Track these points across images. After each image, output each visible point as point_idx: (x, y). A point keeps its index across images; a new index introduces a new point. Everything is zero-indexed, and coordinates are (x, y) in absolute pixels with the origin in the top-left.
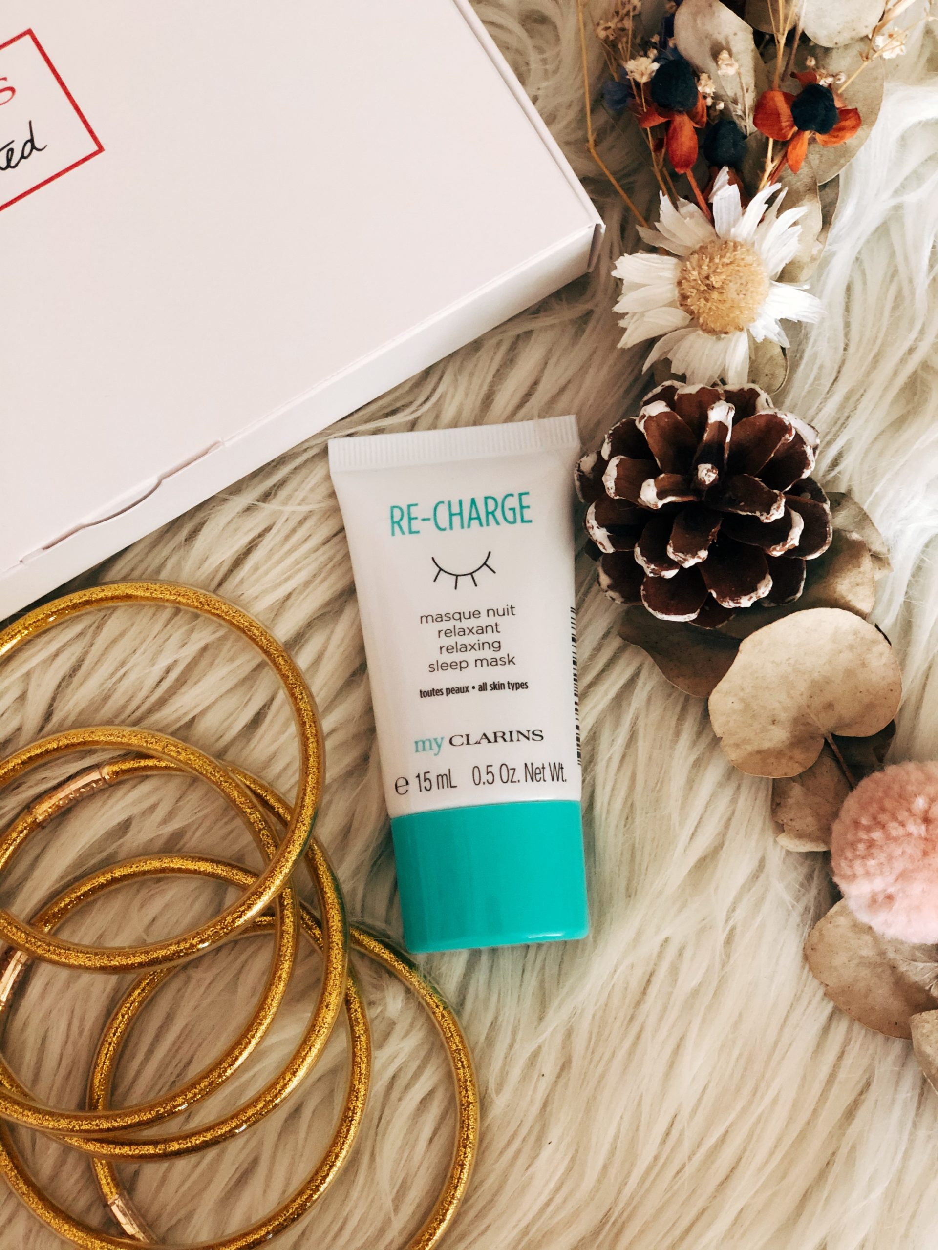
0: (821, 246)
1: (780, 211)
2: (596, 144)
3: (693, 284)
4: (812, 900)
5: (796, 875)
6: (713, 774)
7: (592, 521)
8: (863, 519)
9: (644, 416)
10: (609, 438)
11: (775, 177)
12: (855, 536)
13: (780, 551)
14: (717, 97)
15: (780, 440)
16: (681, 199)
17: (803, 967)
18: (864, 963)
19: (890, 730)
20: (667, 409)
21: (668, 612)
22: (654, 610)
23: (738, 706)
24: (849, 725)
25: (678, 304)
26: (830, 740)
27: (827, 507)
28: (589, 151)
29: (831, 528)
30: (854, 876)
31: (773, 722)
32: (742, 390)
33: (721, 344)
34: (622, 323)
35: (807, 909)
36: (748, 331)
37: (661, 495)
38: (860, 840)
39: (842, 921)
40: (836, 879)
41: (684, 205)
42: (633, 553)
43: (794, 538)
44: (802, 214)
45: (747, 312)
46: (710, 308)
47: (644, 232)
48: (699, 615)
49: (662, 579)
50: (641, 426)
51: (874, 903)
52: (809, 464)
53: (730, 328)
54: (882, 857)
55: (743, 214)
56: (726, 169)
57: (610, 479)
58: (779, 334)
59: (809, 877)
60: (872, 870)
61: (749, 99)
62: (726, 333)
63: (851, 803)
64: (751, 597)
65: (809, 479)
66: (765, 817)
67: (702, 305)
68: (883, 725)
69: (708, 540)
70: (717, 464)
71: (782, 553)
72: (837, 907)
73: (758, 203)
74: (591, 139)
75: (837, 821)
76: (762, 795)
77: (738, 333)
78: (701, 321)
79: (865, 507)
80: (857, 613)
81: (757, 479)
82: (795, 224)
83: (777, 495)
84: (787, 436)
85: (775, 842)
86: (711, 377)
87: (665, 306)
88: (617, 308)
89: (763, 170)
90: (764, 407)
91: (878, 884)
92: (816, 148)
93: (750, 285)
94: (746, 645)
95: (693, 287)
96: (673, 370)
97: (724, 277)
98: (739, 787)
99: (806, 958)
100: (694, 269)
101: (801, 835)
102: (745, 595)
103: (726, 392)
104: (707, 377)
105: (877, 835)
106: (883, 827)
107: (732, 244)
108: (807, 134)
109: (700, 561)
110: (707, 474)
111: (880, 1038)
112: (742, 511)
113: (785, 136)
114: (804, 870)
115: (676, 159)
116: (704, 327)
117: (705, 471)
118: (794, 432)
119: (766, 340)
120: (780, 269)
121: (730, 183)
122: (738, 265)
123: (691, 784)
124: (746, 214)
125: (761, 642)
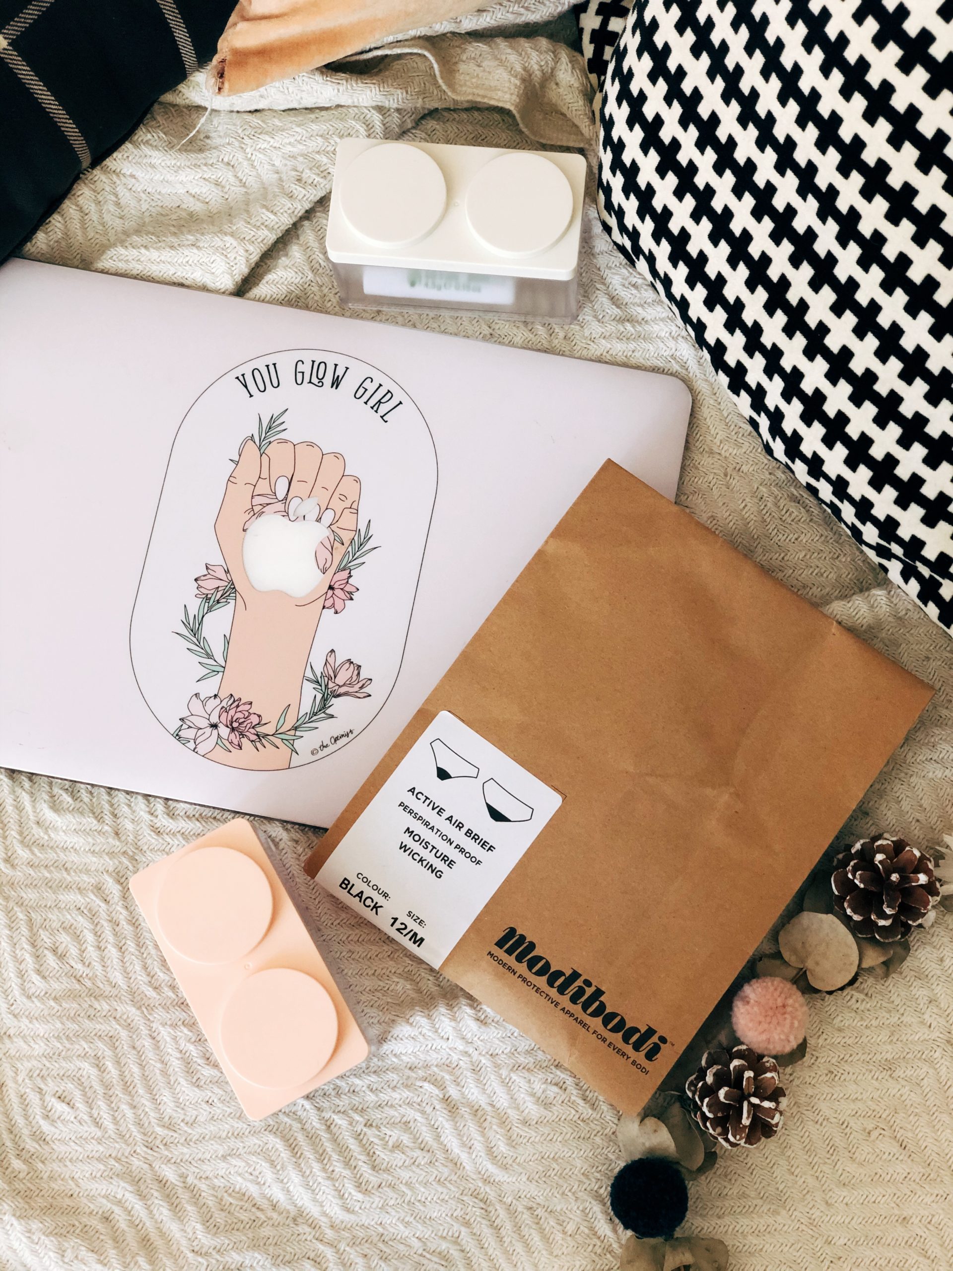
8: (901, 960)
9: (912, 849)
10: (899, 839)
13: (875, 919)
15: (920, 906)
19: (818, 992)
20: (918, 858)
21: (835, 883)
22: (834, 877)
24: (811, 974)
27: (900, 939)
29: (891, 941)
32: (939, 890)
37: (880, 862)
42: (854, 860)
43: (882, 923)
48: (838, 895)
49: (847, 874)
50: (908, 848)
52: (915, 923)
57: (882, 842)
64: (851, 914)
65: (909, 925)
68: (817, 988)
69: (868, 887)
70: (900, 881)
80: (860, 962)
81: (899, 899)
83: (896, 909)
84: (923, 910)
86: (941, 877)
90: (932, 899)
94: (831, 917)
96: (939, 860)
102: (852, 910)
103: (935, 881)
109: (859, 886)
110: (895, 877)
112: (885, 896)
125: (834, 923)
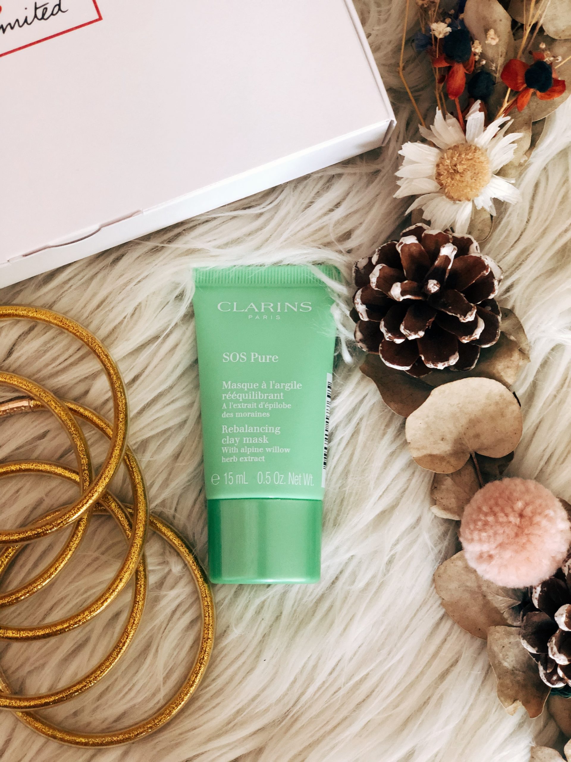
0: (526, 158)
1: (506, 133)
2: (404, 68)
3: (446, 167)
4: (444, 548)
5: (438, 531)
6: (401, 461)
7: (358, 300)
8: (519, 328)
9: (402, 243)
10: (378, 252)
11: (507, 112)
12: (512, 338)
13: (467, 340)
14: (483, 56)
15: (480, 273)
16: (449, 114)
17: (431, 586)
18: (467, 589)
19: (510, 456)
20: (417, 242)
21: (393, 363)
22: (385, 360)
23: (423, 426)
24: (486, 449)
25: (434, 178)
26: (474, 455)
27: (499, 318)
28: (399, 72)
29: (500, 331)
30: (472, 540)
31: (442, 439)
32: (463, 238)
33: (456, 206)
34: (399, 183)
35: (440, 552)
36: (473, 201)
37: (403, 293)
38: (480, 520)
39: (460, 563)
40: (461, 539)
41: (450, 118)
42: (379, 324)
43: (477, 334)
44: (519, 137)
45: (474, 191)
46: (453, 184)
47: (422, 130)
48: (411, 368)
49: (393, 343)
50: (399, 249)
51: (480, 557)
52: (494, 291)
53: (462, 198)
54: (491, 532)
55: (484, 130)
56: (479, 102)
57: (374, 278)
58: (491, 207)
59: (445, 534)
60: (483, 539)
61: (501, 61)
62: (460, 201)
63: (479, 496)
64: (445, 364)
65: (493, 299)
66: (426, 493)
67: (449, 181)
68: (506, 453)
69: (425, 325)
70: (440, 282)
71: (468, 341)
72: (458, 554)
73: (494, 126)
74: (401, 65)
75: (469, 505)
76: (426, 480)
77: (467, 202)
78: (446, 191)
79: (522, 321)
80: (505, 384)
81: (462, 294)
82: (513, 142)
83: (472, 307)
84: (485, 272)
85: (429, 509)
86: (445, 226)
87: (426, 177)
88: (398, 174)
89: (501, 106)
90: (474, 251)
91: (485, 548)
92: (536, 99)
93: (479, 174)
94: (435, 392)
95: (446, 170)
96: (424, 217)
97: (465, 167)
98: (414, 473)
99: (434, 580)
100: (448, 159)
101: (445, 509)
102: (441, 362)
103: (453, 237)
104: (444, 225)
105: (491, 519)
106: (495, 515)
107: (474, 148)
108: (532, 91)
109: (419, 337)
110: (433, 286)
111: (469, 635)
112: (449, 312)
113: (518, 88)
114: (442, 529)
115: (451, 90)
116: (447, 195)
117: (432, 285)
118: (489, 270)
119: (483, 209)
120: (499, 168)
121: (480, 110)
122: (475, 162)
123: (386, 466)
124: (486, 131)
125: (444, 392)
